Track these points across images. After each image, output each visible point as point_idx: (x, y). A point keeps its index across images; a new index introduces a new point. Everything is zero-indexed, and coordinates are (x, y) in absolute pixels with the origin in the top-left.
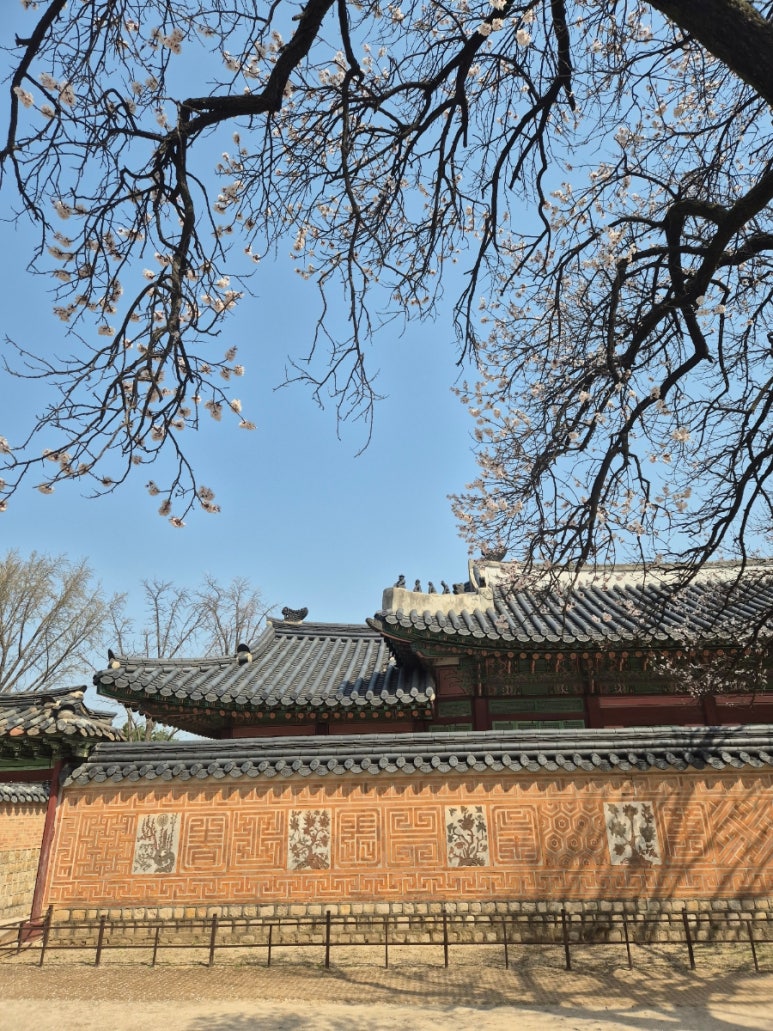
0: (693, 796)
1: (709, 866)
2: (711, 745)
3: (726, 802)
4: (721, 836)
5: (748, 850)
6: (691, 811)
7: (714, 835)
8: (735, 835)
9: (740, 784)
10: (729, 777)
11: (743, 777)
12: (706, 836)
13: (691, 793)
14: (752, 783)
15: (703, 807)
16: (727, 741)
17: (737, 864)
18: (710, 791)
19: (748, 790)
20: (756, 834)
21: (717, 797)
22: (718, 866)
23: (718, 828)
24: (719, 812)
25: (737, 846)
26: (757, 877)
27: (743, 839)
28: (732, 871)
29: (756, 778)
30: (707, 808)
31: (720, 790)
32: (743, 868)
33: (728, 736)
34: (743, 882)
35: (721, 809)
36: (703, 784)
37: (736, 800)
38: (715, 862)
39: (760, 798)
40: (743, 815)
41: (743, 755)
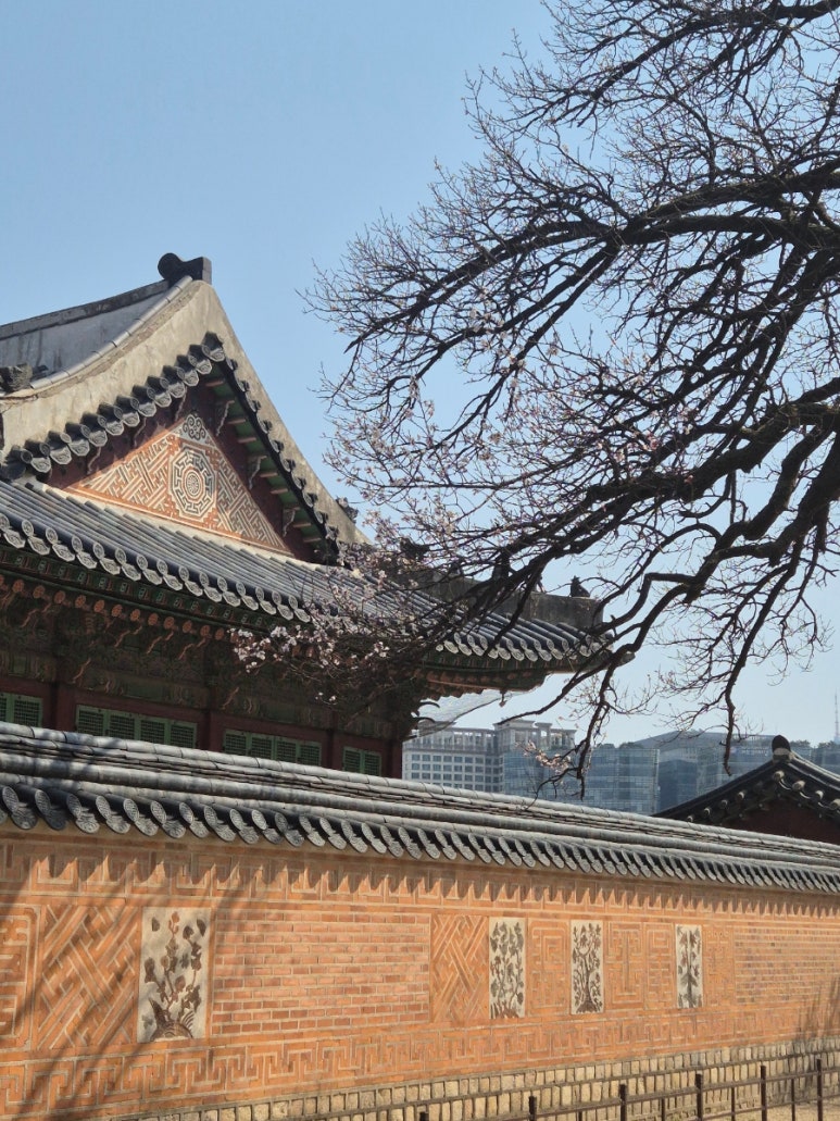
0: (23, 892)
1: (15, 1057)
2: (66, 775)
3: (74, 908)
4: (51, 984)
5: (88, 1015)
6: (11, 927)
7: (40, 983)
8: (72, 982)
9: (104, 869)
10: (89, 853)
11: (113, 854)
12: (24, 987)
13: (20, 886)
14: (123, 867)
15: (34, 917)
16: (97, 769)
17: (64, 1048)
18: (54, 881)
19: (113, 884)
20: (106, 980)
21: (62, 894)
22: (33, 1055)
23: (50, 967)
24: (58, 931)
25: (72, 1008)
26: (89, 1075)
27: (83, 993)
28: (52, 1067)
29: (129, 856)
30: (41, 921)
31: (70, 882)
32: (71, 1058)
33: (95, 758)
34: (65, 1089)
35: (64, 924)
36: (46, 863)
37: (90, 905)
38: (28, 1048)
39: (127, 901)
40: (95, 937)
41: (128, 806)
